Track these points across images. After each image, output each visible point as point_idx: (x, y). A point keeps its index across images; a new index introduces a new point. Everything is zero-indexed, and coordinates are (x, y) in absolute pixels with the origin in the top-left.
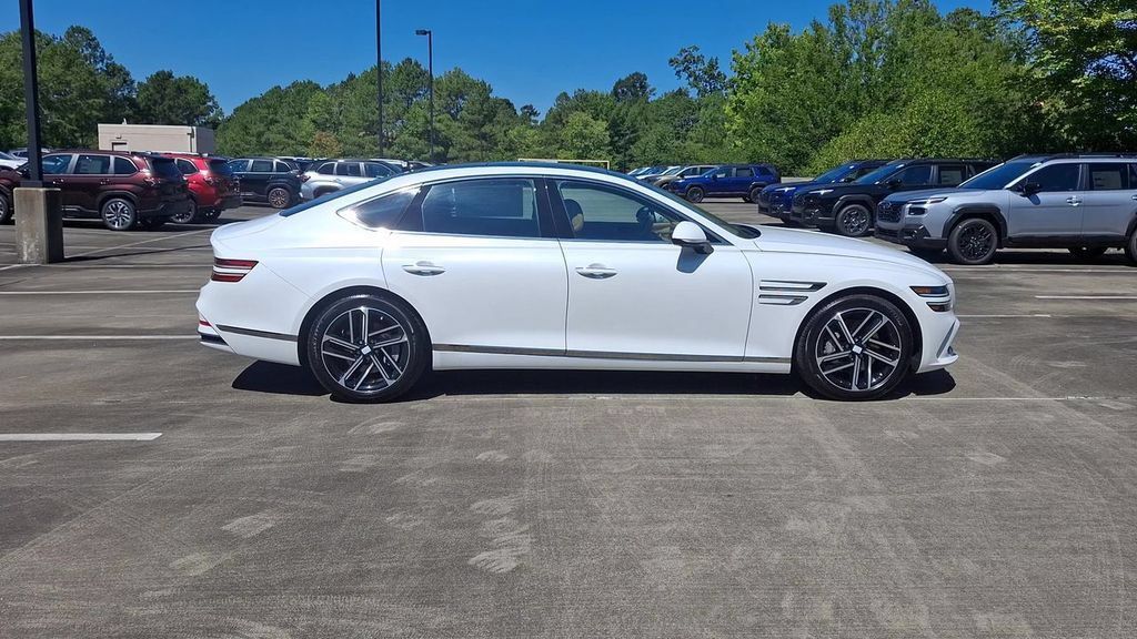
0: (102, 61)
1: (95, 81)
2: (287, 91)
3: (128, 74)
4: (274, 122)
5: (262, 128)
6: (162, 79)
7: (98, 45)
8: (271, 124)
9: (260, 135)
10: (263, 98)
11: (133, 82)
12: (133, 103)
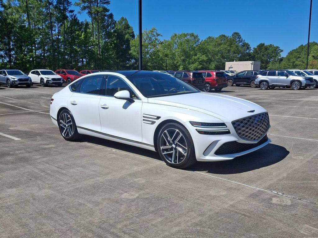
0: (242, 42)
1: (238, 49)
2: (305, 46)
3: (249, 45)
4: (299, 57)
5: (295, 60)
6: (261, 46)
7: (241, 38)
8: (298, 58)
9: (294, 62)
10: (297, 49)
11: (250, 48)
12: (249, 54)
